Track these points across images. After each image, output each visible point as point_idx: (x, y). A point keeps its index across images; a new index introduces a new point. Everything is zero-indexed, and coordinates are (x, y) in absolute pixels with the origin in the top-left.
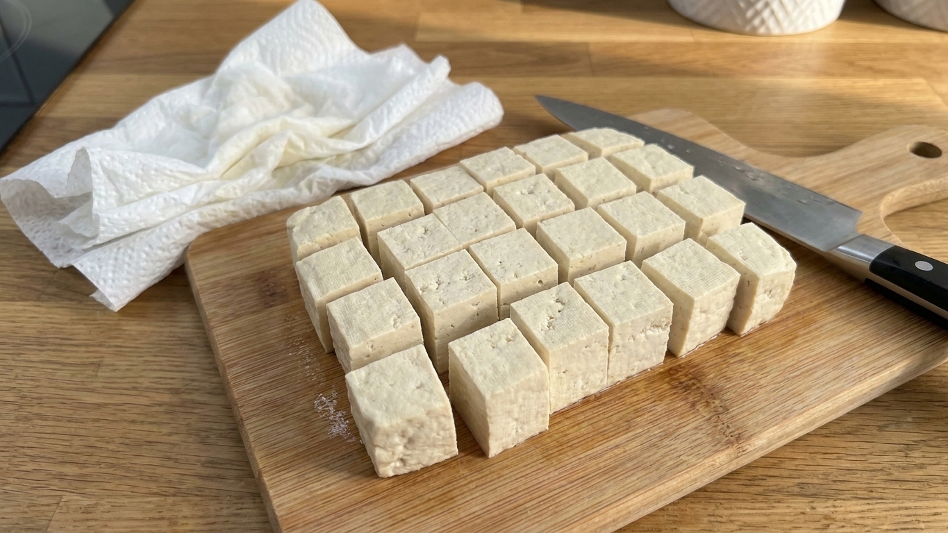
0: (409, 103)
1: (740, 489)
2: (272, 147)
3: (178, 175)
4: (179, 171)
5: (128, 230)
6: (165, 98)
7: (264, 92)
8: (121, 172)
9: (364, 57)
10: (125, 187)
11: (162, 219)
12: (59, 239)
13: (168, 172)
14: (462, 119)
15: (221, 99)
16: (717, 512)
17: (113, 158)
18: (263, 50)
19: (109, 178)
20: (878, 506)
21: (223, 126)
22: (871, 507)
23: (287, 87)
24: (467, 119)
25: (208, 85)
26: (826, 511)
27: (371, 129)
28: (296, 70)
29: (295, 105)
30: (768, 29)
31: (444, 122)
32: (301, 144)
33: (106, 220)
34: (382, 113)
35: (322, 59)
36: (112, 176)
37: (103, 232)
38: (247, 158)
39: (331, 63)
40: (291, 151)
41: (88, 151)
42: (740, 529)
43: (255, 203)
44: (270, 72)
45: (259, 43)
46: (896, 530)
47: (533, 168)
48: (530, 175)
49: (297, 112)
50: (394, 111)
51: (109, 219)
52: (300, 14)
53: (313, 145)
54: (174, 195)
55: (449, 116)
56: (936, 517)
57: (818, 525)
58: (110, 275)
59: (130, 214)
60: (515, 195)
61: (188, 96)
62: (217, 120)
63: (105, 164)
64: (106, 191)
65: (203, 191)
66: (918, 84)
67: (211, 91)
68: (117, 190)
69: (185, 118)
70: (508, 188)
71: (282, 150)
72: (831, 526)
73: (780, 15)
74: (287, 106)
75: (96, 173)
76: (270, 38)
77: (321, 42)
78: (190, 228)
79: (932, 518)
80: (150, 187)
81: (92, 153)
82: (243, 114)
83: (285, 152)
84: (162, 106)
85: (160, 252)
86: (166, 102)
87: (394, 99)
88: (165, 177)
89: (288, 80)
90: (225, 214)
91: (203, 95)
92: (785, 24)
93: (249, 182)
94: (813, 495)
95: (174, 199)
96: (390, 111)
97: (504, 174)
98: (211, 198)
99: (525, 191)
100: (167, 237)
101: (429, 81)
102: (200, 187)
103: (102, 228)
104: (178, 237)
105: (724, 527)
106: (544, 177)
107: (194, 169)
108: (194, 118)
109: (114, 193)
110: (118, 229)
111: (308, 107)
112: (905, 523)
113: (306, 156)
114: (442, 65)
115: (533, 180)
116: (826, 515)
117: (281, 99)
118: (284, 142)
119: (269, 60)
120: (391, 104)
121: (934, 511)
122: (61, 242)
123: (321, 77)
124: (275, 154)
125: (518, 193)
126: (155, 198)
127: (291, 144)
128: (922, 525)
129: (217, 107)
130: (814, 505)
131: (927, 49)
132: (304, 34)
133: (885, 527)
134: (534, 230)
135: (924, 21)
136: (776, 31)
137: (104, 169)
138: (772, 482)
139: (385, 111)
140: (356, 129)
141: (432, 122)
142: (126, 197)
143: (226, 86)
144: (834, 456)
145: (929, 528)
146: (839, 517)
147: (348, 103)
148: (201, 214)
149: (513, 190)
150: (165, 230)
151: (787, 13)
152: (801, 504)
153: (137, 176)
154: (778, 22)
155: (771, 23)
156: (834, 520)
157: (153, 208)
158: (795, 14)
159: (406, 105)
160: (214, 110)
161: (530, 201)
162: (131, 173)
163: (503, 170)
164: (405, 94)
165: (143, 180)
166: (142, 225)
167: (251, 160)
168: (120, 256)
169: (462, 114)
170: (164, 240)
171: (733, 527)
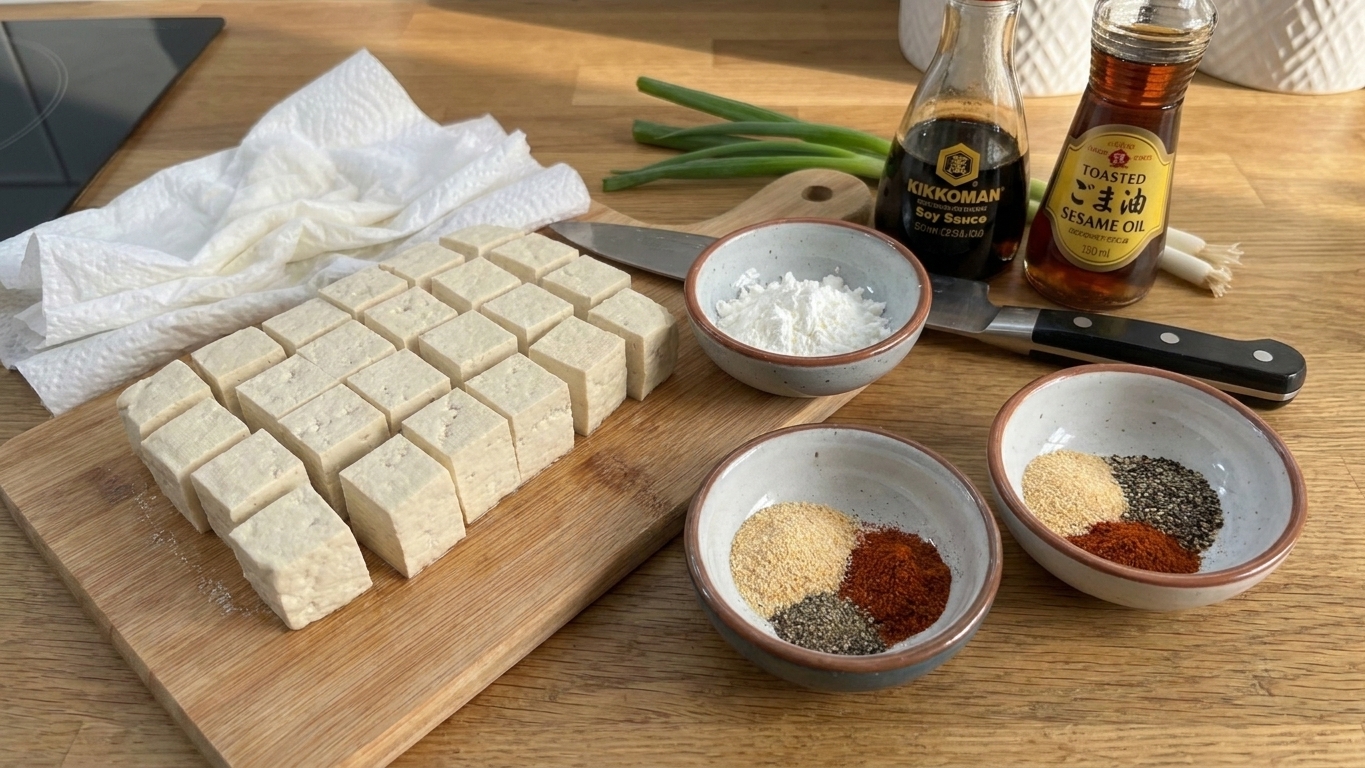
0: (470, 184)
1: (951, 709)
2: (281, 238)
3: (153, 269)
4: (153, 265)
5: (83, 331)
6: (172, 172)
7: (296, 168)
8: (78, 264)
9: (433, 129)
10: (82, 280)
11: (129, 320)
12: (16, 336)
13: (139, 265)
14: (532, 204)
15: (242, 176)
16: (921, 741)
17: (68, 246)
18: (303, 116)
19: (64, 270)
20: (1133, 733)
21: (235, 207)
22: (1121, 734)
23: (328, 163)
24: (539, 203)
25: (230, 158)
26: (1064, 739)
27: (417, 215)
28: (344, 142)
29: (334, 186)
30: (1030, 88)
31: (508, 207)
32: (320, 233)
33: (55, 319)
34: (434, 195)
35: (380, 129)
36: (67, 268)
37: (50, 333)
38: (251, 250)
39: (390, 135)
40: (307, 241)
41: (38, 237)
42: (949, 763)
43: (248, 307)
44: (310, 144)
45: (299, 108)
46: (1153, 765)
47: (404, 283)
48: (403, 291)
49: (334, 196)
50: (450, 193)
51: (58, 317)
52: (352, 73)
53: (337, 235)
54: (147, 292)
55: (515, 200)
56: (1211, 749)
57: (1051, 758)
58: (56, 380)
59: (86, 312)
60: (390, 315)
61: (203, 171)
62: (230, 200)
63: (59, 253)
64: (59, 284)
65: (185, 289)
66: (1218, 162)
67: (233, 165)
68: (73, 283)
69: (194, 198)
70: (379, 309)
71: (295, 240)
72: (1069, 760)
73: (1046, 71)
74: (324, 186)
75: (46, 262)
76: (312, 101)
77: (377, 106)
78: (163, 332)
79: (1204, 749)
80: (116, 281)
81: (44, 240)
82: (264, 194)
83: (300, 242)
84: (168, 182)
85: (121, 358)
86: (173, 178)
87: (452, 180)
88: (135, 271)
89: (334, 156)
90: (211, 319)
91: (223, 171)
92: (1052, 82)
93: (246, 278)
94: (1049, 719)
95: (147, 298)
96: (444, 192)
97: (372, 296)
98: (196, 298)
99: (400, 309)
100: (132, 340)
101: (499, 160)
102: (183, 284)
103: (50, 328)
104: (145, 342)
105: (928, 761)
106: (420, 291)
107: (177, 262)
108: (204, 199)
109: (70, 288)
110: (71, 330)
111: (351, 189)
112: (1167, 755)
113: (326, 247)
114: (519, 140)
115: (406, 296)
116: (1062, 744)
117: (317, 177)
118: (299, 230)
119: (310, 129)
120: (447, 185)
121: (1208, 740)
122: (18, 339)
123: (374, 153)
124: (286, 244)
125: (393, 311)
126: (121, 295)
127: (307, 233)
128: (1189, 759)
129: (235, 187)
130: (1047, 731)
131: (1236, 115)
132: (356, 97)
133: (1138, 761)
134: (416, 347)
135: (1235, 77)
136: (1040, 91)
137: (57, 259)
138: (991, 700)
139: (439, 191)
140: (399, 216)
141: (492, 205)
142: (86, 292)
143: (250, 159)
144: (1080, 666)
145: (1196, 763)
146: (1080, 747)
147: (399, 188)
148: (178, 317)
149: (386, 309)
150: (130, 332)
151: (1053, 68)
152: (1031, 729)
153: (99, 267)
154: (1042, 79)
155: (1034, 81)
156: (1072, 751)
157: (118, 306)
158: (1064, 70)
159: (466, 186)
160: (231, 190)
161: (405, 317)
162: (91, 265)
163: (369, 290)
164: (466, 173)
165: (106, 273)
166: (103, 326)
167: (255, 251)
168: (71, 360)
169: (534, 198)
170: (129, 344)
171: (943, 760)
